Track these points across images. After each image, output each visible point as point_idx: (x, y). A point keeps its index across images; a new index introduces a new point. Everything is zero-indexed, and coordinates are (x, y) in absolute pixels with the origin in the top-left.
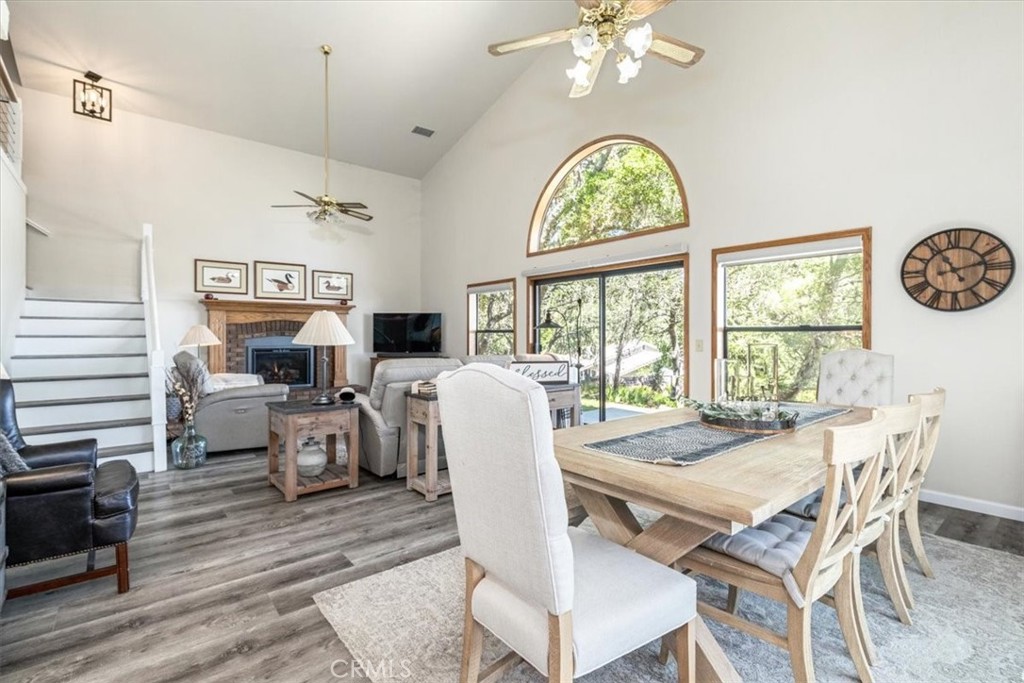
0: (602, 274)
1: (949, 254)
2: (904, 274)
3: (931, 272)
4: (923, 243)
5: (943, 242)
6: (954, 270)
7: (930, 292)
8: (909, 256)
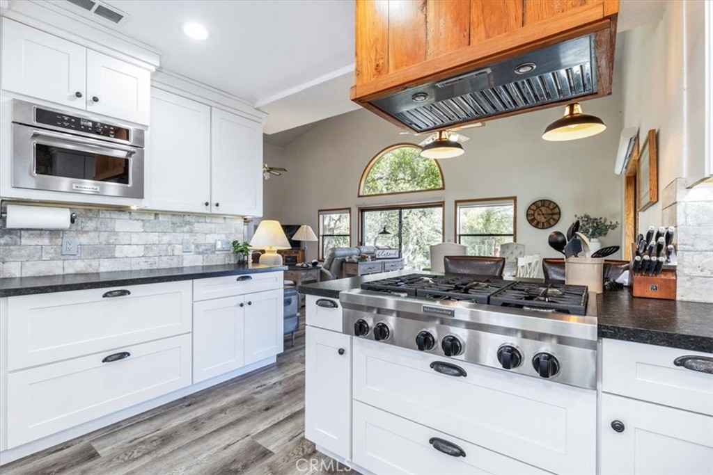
0: (400, 208)
1: (542, 208)
2: (528, 215)
3: (536, 214)
4: (533, 204)
5: (540, 204)
6: (543, 214)
7: (536, 222)
8: (529, 208)
